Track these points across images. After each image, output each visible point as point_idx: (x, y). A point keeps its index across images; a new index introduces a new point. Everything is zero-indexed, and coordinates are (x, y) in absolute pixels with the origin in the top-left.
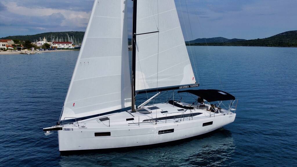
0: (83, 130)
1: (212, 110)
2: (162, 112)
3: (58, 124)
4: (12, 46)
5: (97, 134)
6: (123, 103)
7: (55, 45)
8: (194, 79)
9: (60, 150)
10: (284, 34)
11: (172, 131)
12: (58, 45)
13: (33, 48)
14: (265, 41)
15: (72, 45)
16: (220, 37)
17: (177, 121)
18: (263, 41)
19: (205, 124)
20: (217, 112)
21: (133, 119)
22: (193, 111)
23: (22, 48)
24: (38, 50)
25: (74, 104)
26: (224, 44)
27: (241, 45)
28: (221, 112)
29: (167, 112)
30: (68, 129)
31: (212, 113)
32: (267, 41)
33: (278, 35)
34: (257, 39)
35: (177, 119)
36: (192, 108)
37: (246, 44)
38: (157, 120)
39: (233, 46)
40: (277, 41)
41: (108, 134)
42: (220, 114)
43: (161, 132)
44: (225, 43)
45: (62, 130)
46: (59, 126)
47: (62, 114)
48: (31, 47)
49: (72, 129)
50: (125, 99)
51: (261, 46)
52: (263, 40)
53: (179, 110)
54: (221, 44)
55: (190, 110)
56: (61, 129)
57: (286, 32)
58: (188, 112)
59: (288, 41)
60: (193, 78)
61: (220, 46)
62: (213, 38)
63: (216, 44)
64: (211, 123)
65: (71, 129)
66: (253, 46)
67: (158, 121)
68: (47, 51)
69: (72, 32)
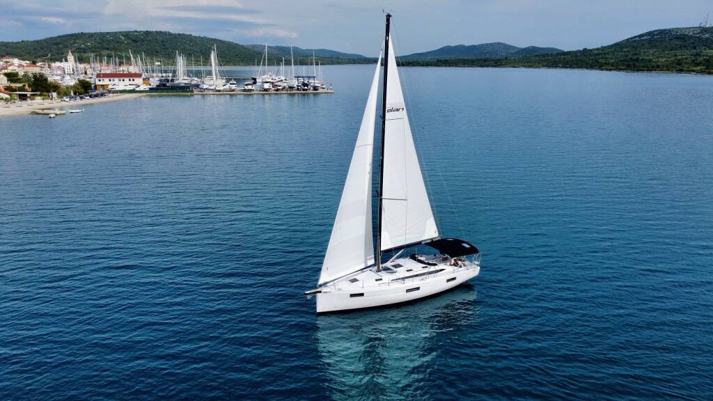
1: (456, 264)
2: (408, 271)
3: (316, 288)
4: (6, 89)
5: (352, 295)
7: (103, 80)
9: (318, 311)
10: (645, 38)
11: (418, 289)
12: (110, 80)
13: (55, 94)
14: (599, 54)
15: (144, 79)
16: (499, 44)
17: (422, 280)
18: (596, 55)
19: (448, 281)
20: (461, 267)
21: (381, 279)
22: (437, 268)
23: (29, 95)
24: (68, 99)
26: (505, 61)
27: (543, 66)
28: (464, 265)
29: (411, 270)
30: (326, 292)
31: (456, 268)
32: (604, 54)
33: (631, 41)
34: (582, 49)
35: (422, 277)
36: (436, 265)
37: (555, 62)
38: (403, 279)
39: (525, 66)
40: (626, 56)
41: (362, 295)
42: (463, 268)
43: (408, 291)
44: (506, 58)
46: (317, 290)
48: (49, 91)
51: (587, 68)
52: (596, 52)
53: (423, 267)
54: (498, 63)
55: (434, 267)
56: (320, 292)
57: (650, 33)
58: (432, 269)
59: (653, 55)
61: (495, 66)
62: (482, 45)
63: (487, 63)
64: (454, 279)
66: (571, 67)
67: (405, 279)
68: (87, 100)
69: (136, 31)
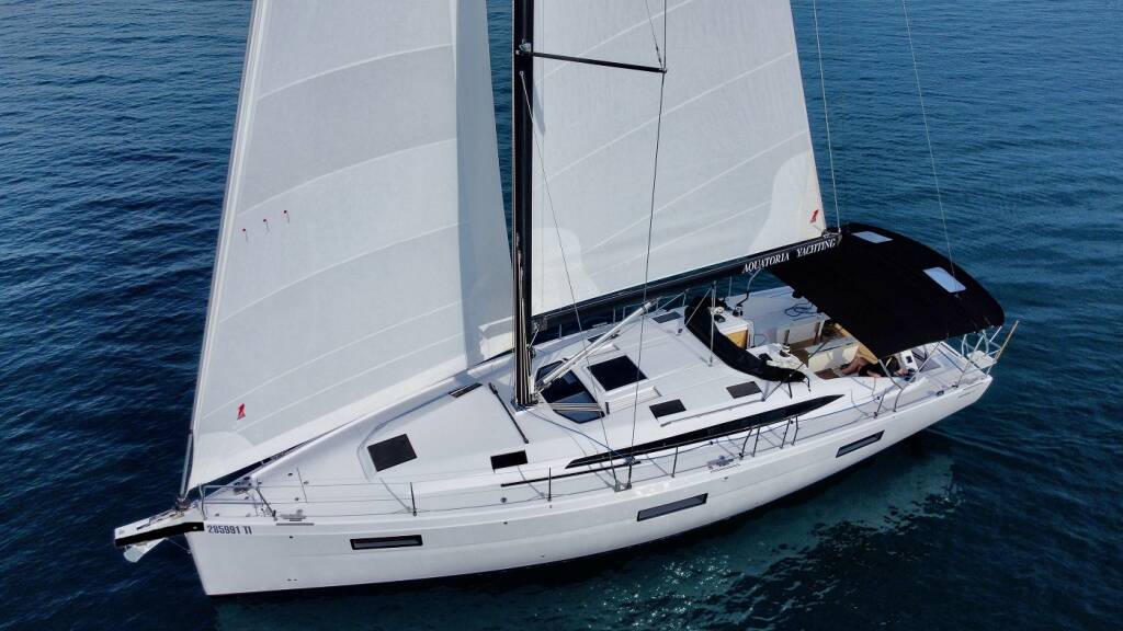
0: (297, 531)
3: (177, 504)
6: (471, 345)
8: (821, 217)
17: (723, 462)
19: (847, 448)
21: (521, 458)
22: (801, 393)
25: (242, 408)
29: (678, 405)
30: (230, 530)
36: (798, 377)
45: (203, 529)
47: (190, 466)
49: (248, 529)
50: (483, 328)
53: (736, 392)
55: (785, 386)
56: (198, 527)
60: (816, 212)
64: (873, 437)
65: (242, 530)
67: (637, 457)
